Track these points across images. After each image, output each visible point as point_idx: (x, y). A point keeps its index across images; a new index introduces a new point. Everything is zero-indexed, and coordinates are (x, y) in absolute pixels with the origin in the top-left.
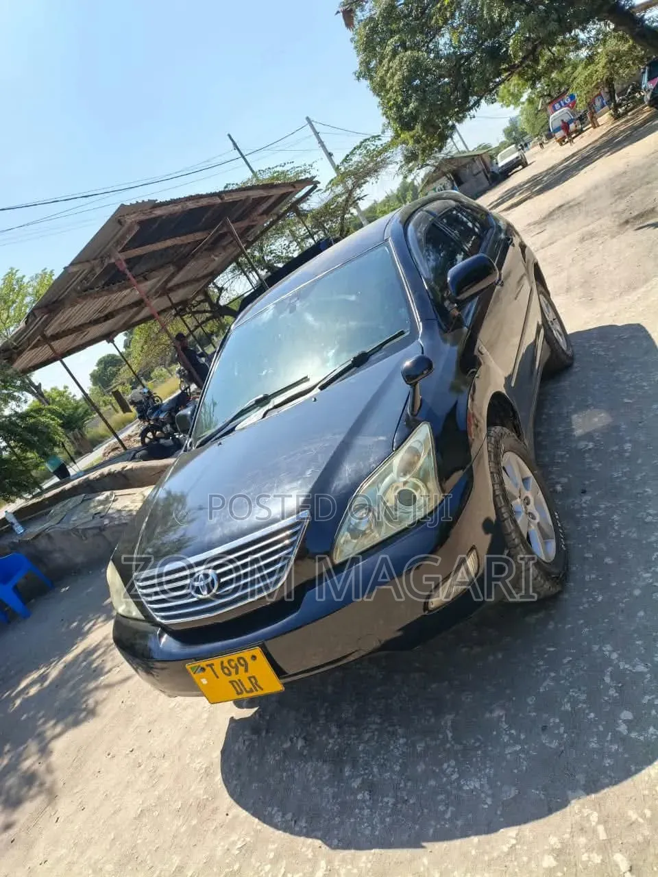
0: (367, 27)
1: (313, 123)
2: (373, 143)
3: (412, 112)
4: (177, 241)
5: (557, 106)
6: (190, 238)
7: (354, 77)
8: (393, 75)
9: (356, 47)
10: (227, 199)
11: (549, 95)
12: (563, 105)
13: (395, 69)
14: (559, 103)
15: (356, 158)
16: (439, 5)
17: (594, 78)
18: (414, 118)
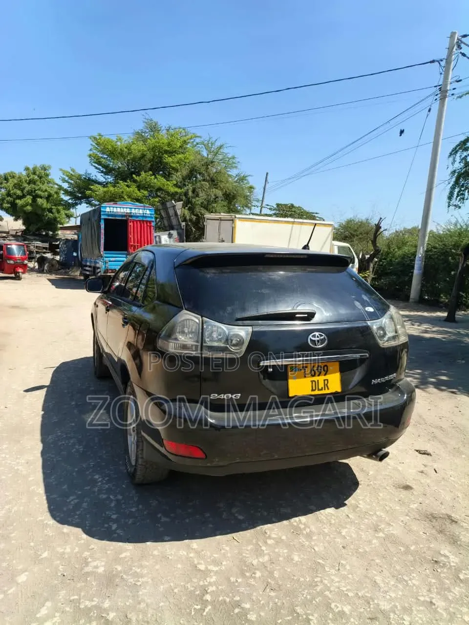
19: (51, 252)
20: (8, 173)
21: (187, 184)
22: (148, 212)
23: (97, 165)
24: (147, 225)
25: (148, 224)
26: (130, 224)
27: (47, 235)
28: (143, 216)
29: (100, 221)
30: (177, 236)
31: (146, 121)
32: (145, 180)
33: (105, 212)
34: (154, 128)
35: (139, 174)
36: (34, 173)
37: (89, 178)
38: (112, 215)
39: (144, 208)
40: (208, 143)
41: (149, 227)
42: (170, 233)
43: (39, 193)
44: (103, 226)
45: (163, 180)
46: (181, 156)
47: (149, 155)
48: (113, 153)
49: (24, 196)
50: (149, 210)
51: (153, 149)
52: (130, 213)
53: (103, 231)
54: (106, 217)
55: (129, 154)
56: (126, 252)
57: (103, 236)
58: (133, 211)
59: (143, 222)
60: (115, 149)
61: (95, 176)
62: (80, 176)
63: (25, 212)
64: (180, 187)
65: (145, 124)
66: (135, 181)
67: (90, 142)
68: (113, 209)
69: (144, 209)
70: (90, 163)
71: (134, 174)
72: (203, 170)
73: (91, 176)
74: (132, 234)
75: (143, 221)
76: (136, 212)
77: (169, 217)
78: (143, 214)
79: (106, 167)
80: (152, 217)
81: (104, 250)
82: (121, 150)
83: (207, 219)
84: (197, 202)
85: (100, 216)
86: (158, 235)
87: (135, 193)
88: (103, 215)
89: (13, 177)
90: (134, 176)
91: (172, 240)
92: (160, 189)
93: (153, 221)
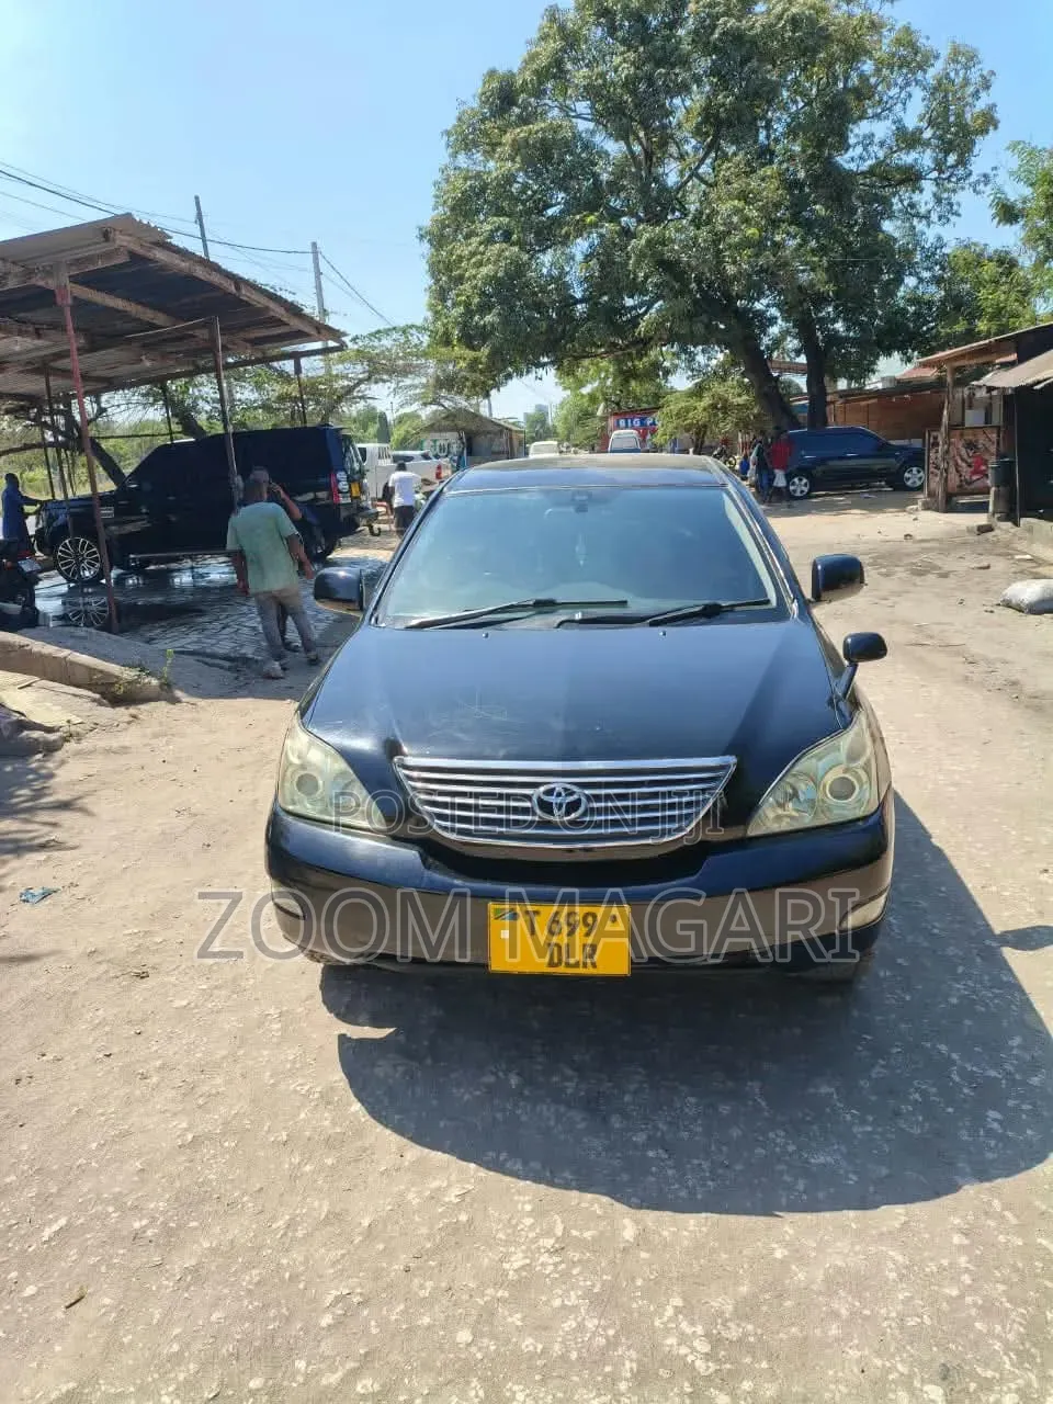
0: (469, 183)
1: (320, 256)
2: (420, 336)
3: (485, 325)
4: (132, 308)
5: (622, 422)
6: (148, 315)
7: (417, 232)
8: (480, 264)
9: (436, 197)
10: (245, 294)
11: (618, 404)
12: (629, 424)
13: (486, 261)
14: (626, 420)
15: (387, 342)
16: (578, 217)
17: (691, 415)
18: (484, 334)
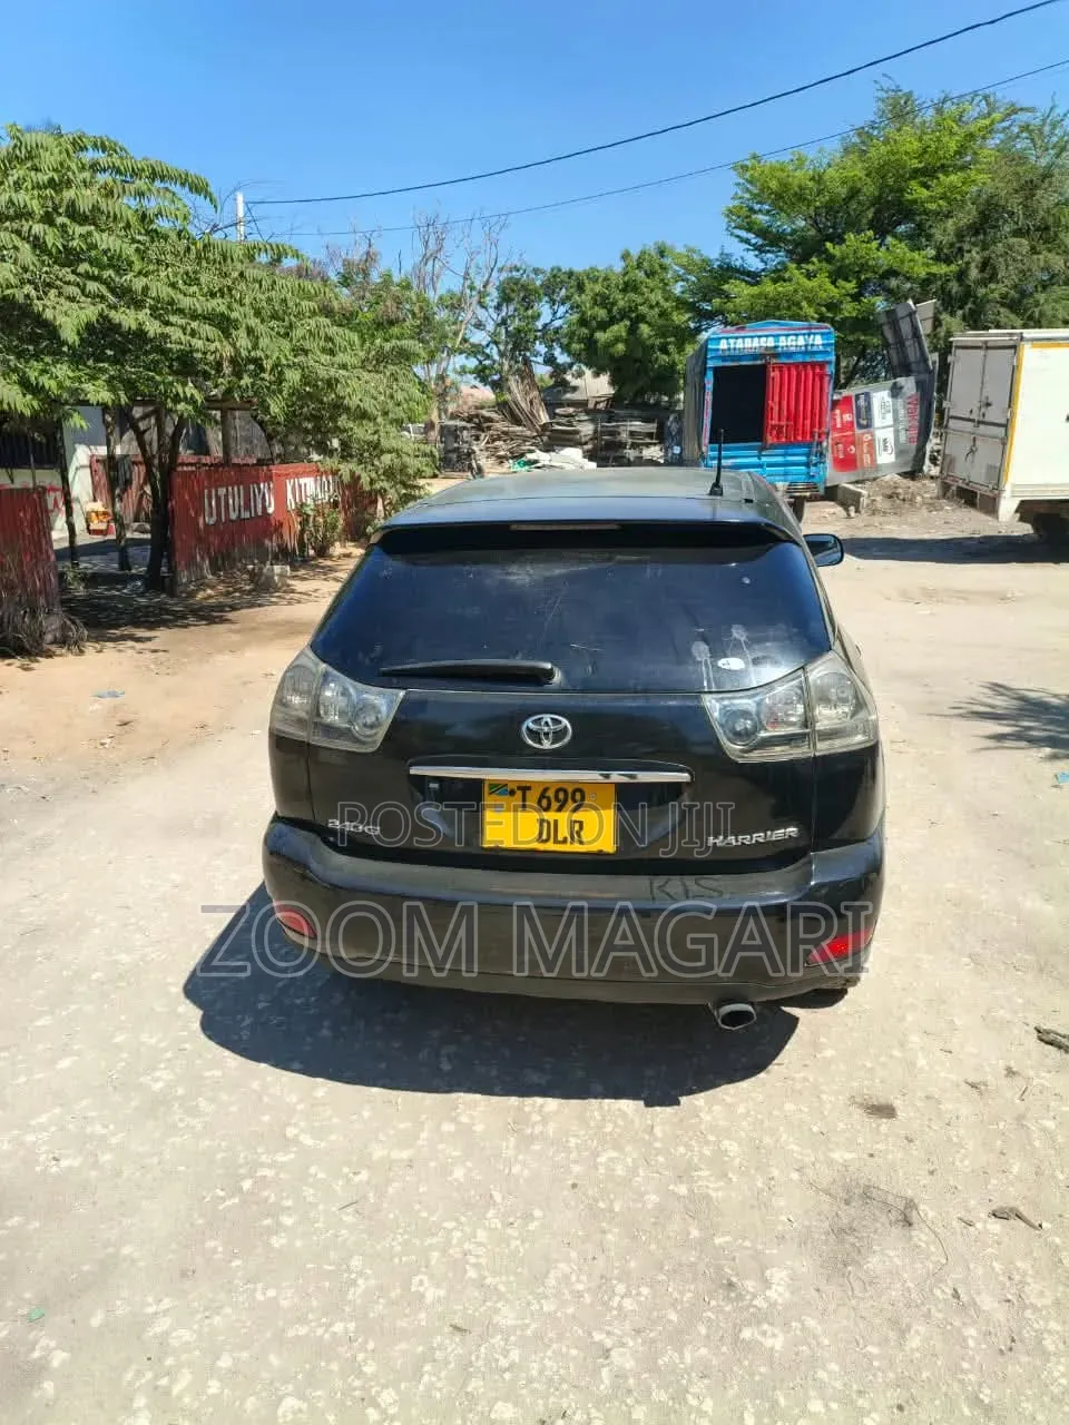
19: (660, 443)
20: (585, 271)
21: (966, 247)
22: (818, 340)
23: (744, 234)
24: (814, 374)
25: (818, 370)
26: (772, 374)
27: (658, 403)
28: (806, 353)
29: (705, 374)
30: (914, 391)
31: (885, 95)
32: (855, 252)
33: (718, 350)
34: (900, 109)
35: (839, 239)
36: (639, 266)
37: (728, 264)
38: (733, 358)
39: (810, 333)
40: (1044, 125)
41: (817, 379)
42: (895, 384)
43: (643, 309)
44: (709, 386)
45: (901, 249)
46: (954, 178)
47: (870, 189)
48: (784, 197)
49: (613, 321)
50: (822, 334)
51: (880, 172)
52: (776, 347)
53: (709, 398)
54: (720, 364)
55: (820, 192)
56: (759, 444)
57: (710, 411)
58: (783, 342)
59: (805, 368)
60: (786, 185)
61: (742, 258)
62: (706, 261)
63: (612, 357)
64: (948, 261)
65: (880, 103)
66: (830, 258)
67: (734, 177)
68: (735, 343)
69: (809, 335)
70: (727, 229)
71: (831, 241)
72: (1015, 204)
73: (734, 258)
74: (776, 398)
75: (805, 364)
76: (789, 344)
77: (900, 342)
78: (806, 346)
79: (763, 233)
80: (826, 352)
81: (710, 442)
82: (800, 187)
83: (957, 347)
84: (991, 296)
85: (705, 363)
86: (866, 390)
87: (825, 291)
88: (712, 358)
89: (596, 280)
90: (828, 245)
91: (900, 401)
92: (892, 273)
93: (829, 363)
